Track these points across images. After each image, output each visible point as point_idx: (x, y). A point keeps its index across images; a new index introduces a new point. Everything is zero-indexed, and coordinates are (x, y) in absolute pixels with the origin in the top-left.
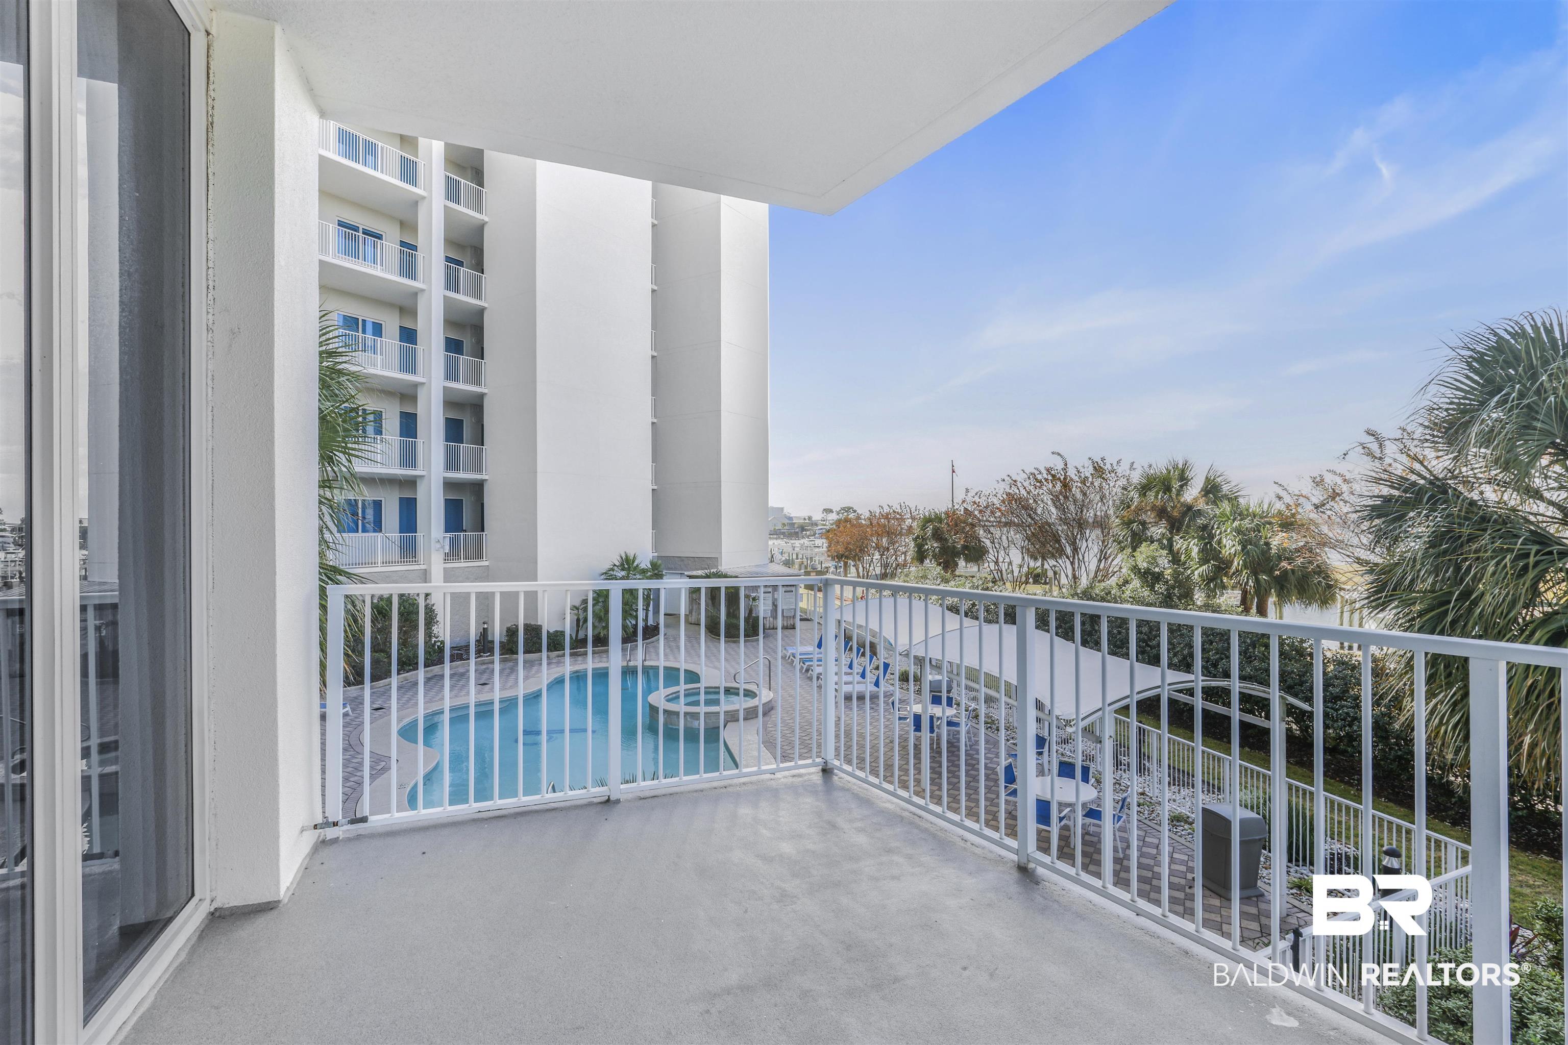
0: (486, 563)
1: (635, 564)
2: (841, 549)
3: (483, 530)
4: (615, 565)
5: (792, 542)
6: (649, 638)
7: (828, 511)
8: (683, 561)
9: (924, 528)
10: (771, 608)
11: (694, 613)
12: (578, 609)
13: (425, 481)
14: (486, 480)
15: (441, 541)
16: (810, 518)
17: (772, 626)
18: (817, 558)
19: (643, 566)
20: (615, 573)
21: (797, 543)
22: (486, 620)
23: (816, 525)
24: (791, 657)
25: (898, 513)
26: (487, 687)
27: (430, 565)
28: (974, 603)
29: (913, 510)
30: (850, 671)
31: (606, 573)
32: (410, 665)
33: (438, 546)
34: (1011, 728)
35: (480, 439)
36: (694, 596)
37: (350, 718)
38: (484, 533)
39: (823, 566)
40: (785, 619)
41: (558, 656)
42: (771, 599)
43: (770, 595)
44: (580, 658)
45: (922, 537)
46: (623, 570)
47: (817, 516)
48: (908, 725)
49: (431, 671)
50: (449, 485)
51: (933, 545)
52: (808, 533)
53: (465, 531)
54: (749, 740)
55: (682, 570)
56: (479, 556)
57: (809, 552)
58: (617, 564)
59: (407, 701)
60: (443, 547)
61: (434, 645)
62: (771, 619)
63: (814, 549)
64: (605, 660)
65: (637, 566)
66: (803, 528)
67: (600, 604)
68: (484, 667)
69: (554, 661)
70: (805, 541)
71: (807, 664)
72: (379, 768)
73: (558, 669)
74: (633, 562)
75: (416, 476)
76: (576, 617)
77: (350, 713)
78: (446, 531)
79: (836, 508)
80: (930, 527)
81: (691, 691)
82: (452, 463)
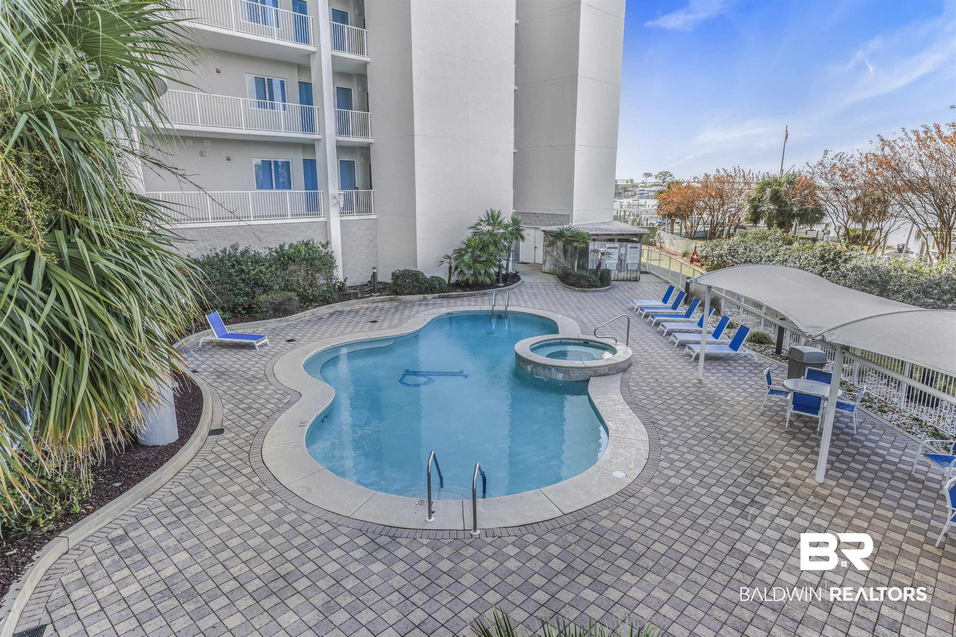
0: (375, 217)
1: (499, 220)
2: (672, 209)
3: (371, 188)
4: (482, 220)
5: (621, 201)
6: (510, 285)
7: (648, 175)
8: (538, 217)
9: (762, 190)
10: (617, 262)
11: (547, 264)
12: (450, 258)
13: (322, 142)
14: (372, 143)
15: (337, 197)
16: (632, 181)
17: (616, 278)
18: (643, 216)
19: (506, 222)
20: (482, 227)
21: (625, 201)
22: (375, 266)
23: (637, 187)
24: (639, 310)
25: (731, 176)
26: (376, 325)
27: (329, 217)
28: (825, 267)
29: (747, 173)
30: (700, 329)
31: (474, 227)
32: (316, 302)
33: (335, 201)
34: (897, 410)
35: (365, 106)
36: (548, 249)
37: (268, 348)
38: (372, 191)
39: (649, 222)
40: (629, 272)
41: (434, 298)
42: (617, 254)
43: (617, 250)
44: (452, 301)
45: (759, 199)
46: (488, 224)
47: (638, 180)
48: (787, 401)
49: (333, 307)
50: (341, 148)
51: (768, 207)
52: (630, 193)
53: (357, 188)
54: (615, 400)
55: (537, 225)
56: (368, 210)
57: (636, 210)
58: (484, 219)
59: (313, 334)
60: (339, 203)
61: (334, 285)
62: (617, 272)
63: (640, 207)
64: (473, 303)
65: (501, 221)
66: (625, 190)
67: (469, 254)
68: (375, 305)
69: (431, 302)
70: (631, 200)
71: (657, 318)
72: (285, 401)
73: (434, 310)
74: (498, 217)
75: (314, 140)
76: (448, 265)
77: (269, 344)
78: (342, 189)
79: (655, 172)
80: (768, 191)
81: (552, 341)
82: (343, 129)
